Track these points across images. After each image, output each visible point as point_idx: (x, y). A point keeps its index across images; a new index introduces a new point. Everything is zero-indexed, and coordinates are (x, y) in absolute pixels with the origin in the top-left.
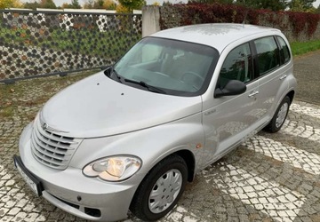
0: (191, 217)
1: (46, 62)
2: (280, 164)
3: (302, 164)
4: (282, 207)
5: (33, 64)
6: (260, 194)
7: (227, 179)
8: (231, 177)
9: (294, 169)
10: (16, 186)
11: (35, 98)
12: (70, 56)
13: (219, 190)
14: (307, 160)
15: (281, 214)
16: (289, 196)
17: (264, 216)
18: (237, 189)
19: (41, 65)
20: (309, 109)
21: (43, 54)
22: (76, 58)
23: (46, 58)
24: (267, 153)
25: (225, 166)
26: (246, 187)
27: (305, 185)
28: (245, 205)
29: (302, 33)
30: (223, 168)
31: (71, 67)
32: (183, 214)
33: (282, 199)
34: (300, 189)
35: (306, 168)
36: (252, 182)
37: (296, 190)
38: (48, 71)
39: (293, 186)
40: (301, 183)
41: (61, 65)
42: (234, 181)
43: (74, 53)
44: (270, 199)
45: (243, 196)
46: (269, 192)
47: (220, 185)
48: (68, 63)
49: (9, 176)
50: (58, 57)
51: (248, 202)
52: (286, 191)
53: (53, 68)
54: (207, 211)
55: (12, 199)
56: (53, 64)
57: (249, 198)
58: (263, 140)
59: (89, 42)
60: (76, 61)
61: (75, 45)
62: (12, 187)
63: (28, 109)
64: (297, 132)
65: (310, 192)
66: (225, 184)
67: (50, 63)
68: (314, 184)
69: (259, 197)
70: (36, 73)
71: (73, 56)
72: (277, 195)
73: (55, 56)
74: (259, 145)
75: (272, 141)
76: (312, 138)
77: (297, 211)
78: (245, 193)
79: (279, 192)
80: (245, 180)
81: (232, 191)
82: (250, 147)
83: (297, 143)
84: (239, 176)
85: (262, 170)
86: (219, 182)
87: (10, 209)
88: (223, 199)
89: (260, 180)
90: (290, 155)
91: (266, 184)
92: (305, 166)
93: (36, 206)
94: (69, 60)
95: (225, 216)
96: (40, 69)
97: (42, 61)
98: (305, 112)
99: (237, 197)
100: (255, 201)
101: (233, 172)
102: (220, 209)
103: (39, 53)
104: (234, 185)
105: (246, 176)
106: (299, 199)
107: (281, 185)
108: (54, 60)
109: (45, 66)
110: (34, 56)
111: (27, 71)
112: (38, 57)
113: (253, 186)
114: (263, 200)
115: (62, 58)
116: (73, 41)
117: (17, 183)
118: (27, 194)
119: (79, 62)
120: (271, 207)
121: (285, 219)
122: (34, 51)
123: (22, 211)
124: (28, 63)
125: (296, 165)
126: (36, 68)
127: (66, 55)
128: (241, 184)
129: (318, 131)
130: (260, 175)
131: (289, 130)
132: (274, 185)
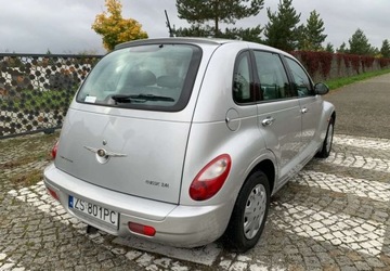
0: (259, 265)
1: (26, 117)
2: (343, 196)
3: (366, 193)
4: (362, 238)
5: (9, 119)
6: (332, 228)
7: (287, 219)
8: (291, 215)
9: (359, 198)
10: (10, 259)
11: (15, 159)
12: (57, 108)
13: (282, 231)
14: (370, 188)
15: (365, 245)
16: (364, 226)
17: (346, 251)
18: (304, 227)
19: (19, 121)
20: (351, 140)
21: (22, 106)
22: (66, 110)
23: (26, 112)
24: (323, 186)
25: (281, 206)
26: (312, 224)
27: (378, 213)
28: (319, 243)
30: (278, 208)
31: (60, 122)
32: (247, 262)
33: (359, 230)
34: (374, 217)
35: (372, 195)
36: (317, 217)
37: (370, 219)
38: (29, 127)
39: (367, 215)
40: (373, 212)
41: (46, 120)
42: (295, 219)
43: (62, 104)
44: (345, 232)
45: (313, 234)
46: (341, 225)
47: (281, 226)
48: (55, 117)
50: (42, 109)
51: (321, 238)
52: (361, 221)
53: (35, 123)
54: (275, 256)
56: (36, 118)
57: (321, 235)
58: (313, 174)
60: (65, 114)
61: (63, 95)
62: (4, 261)
63: (8, 171)
64: (348, 163)
65: (387, 219)
66: (287, 223)
67: (31, 118)
68: (388, 211)
69: (332, 232)
70: (13, 131)
71: (61, 109)
72: (352, 227)
73: (37, 108)
74: (311, 179)
75: (325, 175)
76: (365, 167)
77: (381, 240)
78: (313, 230)
79: (353, 224)
80: (308, 216)
81: (297, 229)
82: (302, 182)
83: (351, 173)
84: (300, 213)
85: (324, 204)
86: (279, 223)
88: (291, 240)
89: (327, 214)
90: (349, 185)
91: (335, 217)
94: (56, 113)
95: (299, 257)
96: (19, 126)
97: (20, 116)
98: (349, 143)
99: (306, 235)
100: (329, 237)
101: (292, 211)
103: (16, 105)
104: (299, 224)
105: (309, 212)
106: (378, 227)
107: (352, 216)
108: (37, 114)
109: (25, 122)
110: (10, 110)
112: (16, 110)
113: (320, 221)
114: (338, 234)
115: (47, 111)
117: (10, 256)
118: (28, 268)
120: (349, 240)
121: (371, 250)
122: (11, 104)
125: (362, 195)
126: (13, 125)
127: (52, 107)
128: (305, 222)
129: (369, 160)
130: (324, 209)
131: (338, 162)
132: (345, 217)
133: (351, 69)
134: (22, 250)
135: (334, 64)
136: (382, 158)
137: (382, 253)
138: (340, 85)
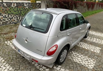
0: (63, 68)
1: (9, 19)
2: (88, 50)
3: (94, 50)
4: (89, 64)
5: (5, 20)
6: (83, 60)
7: (72, 56)
8: (73, 55)
9: (92, 52)
10: (5, 62)
11: (7, 32)
12: (18, 17)
13: (70, 60)
14: (95, 49)
15: (90, 66)
16: (91, 60)
17: (85, 67)
18: (76, 59)
20: (94, 33)
22: (20, 18)
23: (9, 18)
24: (83, 47)
25: (71, 52)
26: (78, 58)
27: (95, 57)
28: (78, 64)
29: (90, 8)
30: (70, 53)
31: (18, 21)
32: (60, 67)
33: (89, 61)
34: (94, 58)
35: (95, 51)
36: (80, 56)
37: (93, 58)
38: (10, 22)
39: (92, 57)
40: (94, 56)
41: (15, 20)
42: (74, 56)
43: (19, 16)
44: (86, 61)
45: (78, 61)
46: (85, 59)
47: (70, 58)
48: (17, 20)
49: (2, 59)
50: (14, 18)
51: (79, 63)
52: (90, 59)
53: (12, 21)
54: (67, 66)
55: (4, 66)
56: (12, 20)
57: (80, 62)
58: (82, 43)
59: (24, 13)
60: (20, 19)
61: (19, 14)
62: (4, 62)
63: (5, 35)
64: (92, 40)
65: (97, 58)
66: (72, 57)
67: (11, 20)
68: (98, 56)
69: (82, 61)
70: (6, 23)
71: (19, 17)
72: (88, 60)
73: (12, 17)
74: (81, 45)
75: (84, 43)
76: (96, 42)
77: (94, 65)
78: (78, 60)
79: (88, 59)
80: (78, 56)
81: (74, 59)
82: (78, 45)
83: (92, 43)
84: (76, 55)
85: (82, 53)
86: (70, 57)
87: (4, 70)
88: (72, 62)
89: (82, 56)
90: (90, 47)
91: (84, 57)
92: (95, 50)
93: (13, 68)
94: (17, 18)
95: (73, 67)
96: (8, 22)
97: (8, 19)
98: (93, 34)
99: (76, 61)
100: (81, 62)
101: (74, 54)
102: (71, 65)
103: (7, 16)
104: (75, 58)
105: (78, 55)
106: (94, 61)
107: (88, 57)
108: (12, 19)
109: (9, 21)
110: (5, 17)
111: (3, 22)
112: (7, 18)
113: (80, 58)
114: (84, 62)
115: (15, 18)
116: (18, 12)
117: (5, 61)
118: (9, 64)
119: (21, 19)
120: (86, 64)
121: (91, 67)
122: (5, 16)
123: (8, 70)
124: (3, 20)
125: (92, 50)
126: (6, 21)
127: (16, 17)
128: (77, 57)
129: (97, 40)
130: (82, 54)
131: (89, 40)
132: (86, 57)
133: (100, 7)
134: (8, 59)
135: (96, 6)
136: (101, 39)
137: (93, 68)
138: (96, 13)
